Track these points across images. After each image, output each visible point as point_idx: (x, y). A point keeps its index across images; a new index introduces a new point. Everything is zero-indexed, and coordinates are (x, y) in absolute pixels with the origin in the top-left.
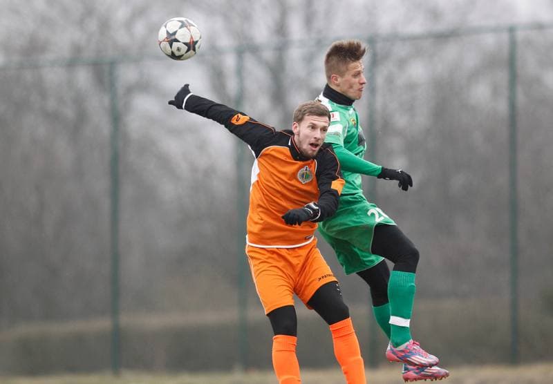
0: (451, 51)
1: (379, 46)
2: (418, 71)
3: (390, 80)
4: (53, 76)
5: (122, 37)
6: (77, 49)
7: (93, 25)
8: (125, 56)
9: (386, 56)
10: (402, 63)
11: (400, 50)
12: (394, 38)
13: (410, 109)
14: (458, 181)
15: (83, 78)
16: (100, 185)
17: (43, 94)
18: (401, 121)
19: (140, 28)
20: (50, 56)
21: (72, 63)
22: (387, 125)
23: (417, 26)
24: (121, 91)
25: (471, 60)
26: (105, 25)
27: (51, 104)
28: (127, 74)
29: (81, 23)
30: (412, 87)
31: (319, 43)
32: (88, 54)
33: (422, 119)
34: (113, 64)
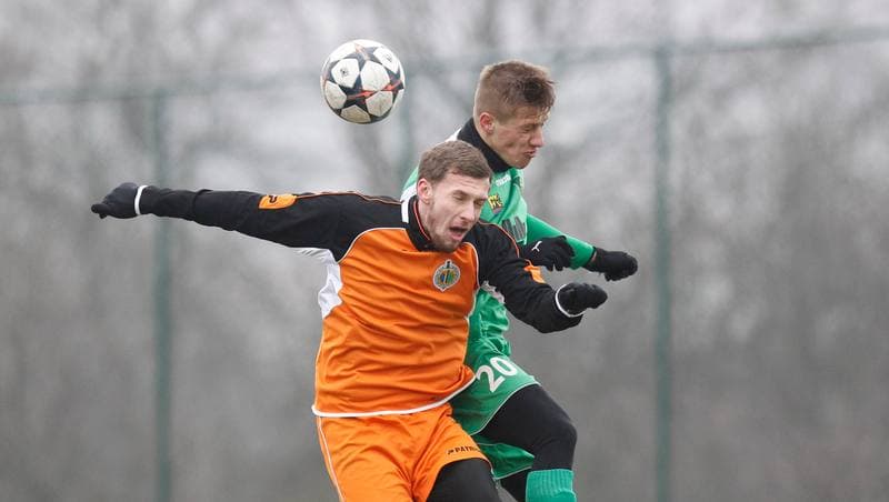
0: (816, 75)
1: (677, 63)
2: (751, 113)
3: (697, 129)
4: (44, 121)
5: (177, 46)
6: (91, 70)
7: (121, 22)
8: (185, 82)
9: (689, 85)
10: (721, 97)
11: (718, 72)
12: (707, 47)
13: (736, 185)
14: (829, 325)
15: (103, 124)
16: (134, 331)
17: (25, 155)
18: (719, 209)
19: (212, 29)
20: (38, 83)
21: (81, 97)
22: (692, 218)
23: (750, 27)
24: (175, 150)
25: (855, 93)
26: (144, 25)
27: (41, 176)
28: (188, 118)
29: (99, 18)
30: (738, 142)
31: (561, 58)
32: (112, 78)
33: (760, 204)
34: (161, 97)
